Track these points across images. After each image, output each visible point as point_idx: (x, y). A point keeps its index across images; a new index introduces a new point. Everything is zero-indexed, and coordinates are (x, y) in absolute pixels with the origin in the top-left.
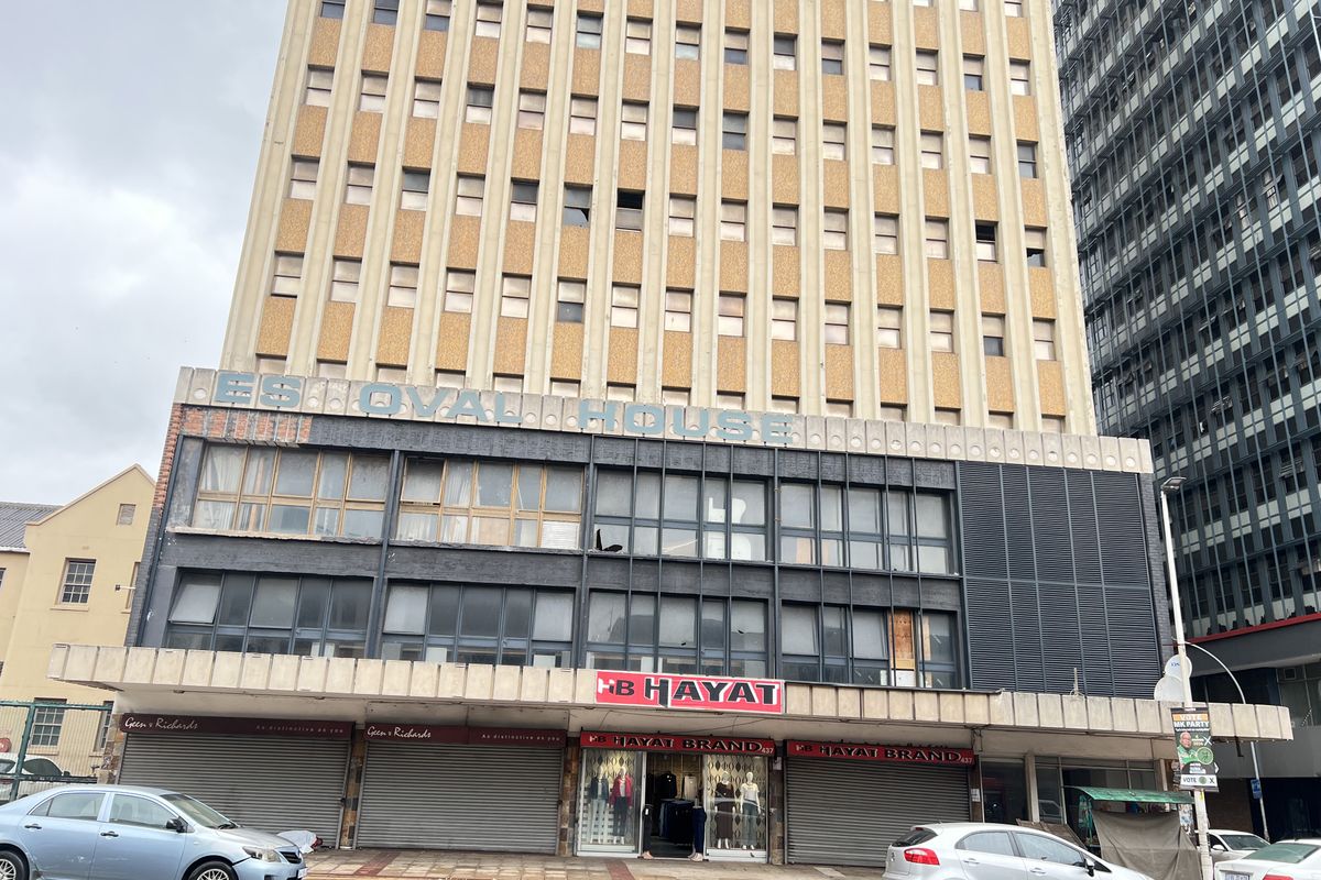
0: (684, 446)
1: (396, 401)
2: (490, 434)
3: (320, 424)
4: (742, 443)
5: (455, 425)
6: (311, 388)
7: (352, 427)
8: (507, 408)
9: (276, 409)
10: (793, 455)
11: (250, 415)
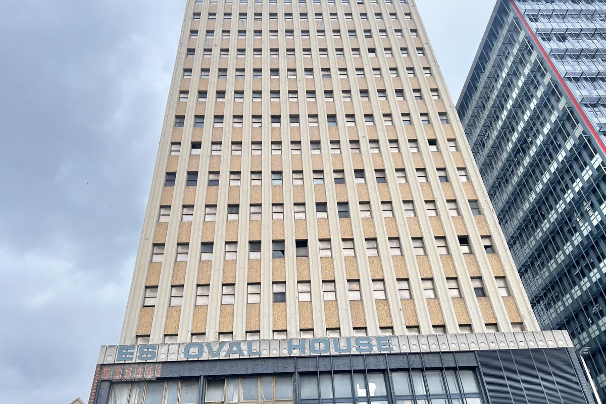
0: (341, 358)
1: (201, 352)
2: (246, 362)
3: (166, 366)
4: (369, 353)
5: (229, 359)
6: (161, 349)
7: (180, 366)
8: (253, 348)
9: (145, 361)
10: (395, 356)
11: (133, 366)
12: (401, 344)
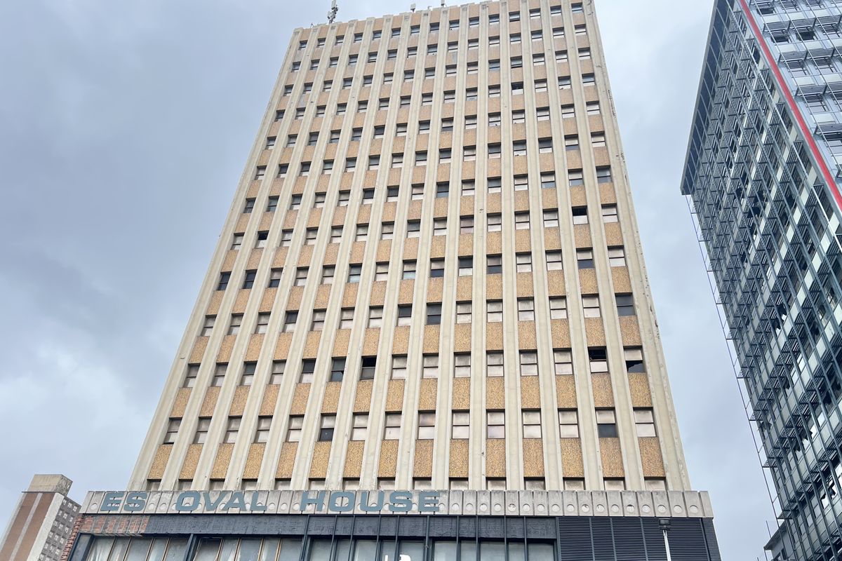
0: (367, 518)
1: (196, 504)
2: (247, 518)
3: (153, 519)
4: (405, 513)
5: (227, 514)
6: (152, 497)
7: (169, 520)
8: (259, 501)
9: (131, 512)
10: (440, 520)
11: (117, 517)
12: (451, 503)
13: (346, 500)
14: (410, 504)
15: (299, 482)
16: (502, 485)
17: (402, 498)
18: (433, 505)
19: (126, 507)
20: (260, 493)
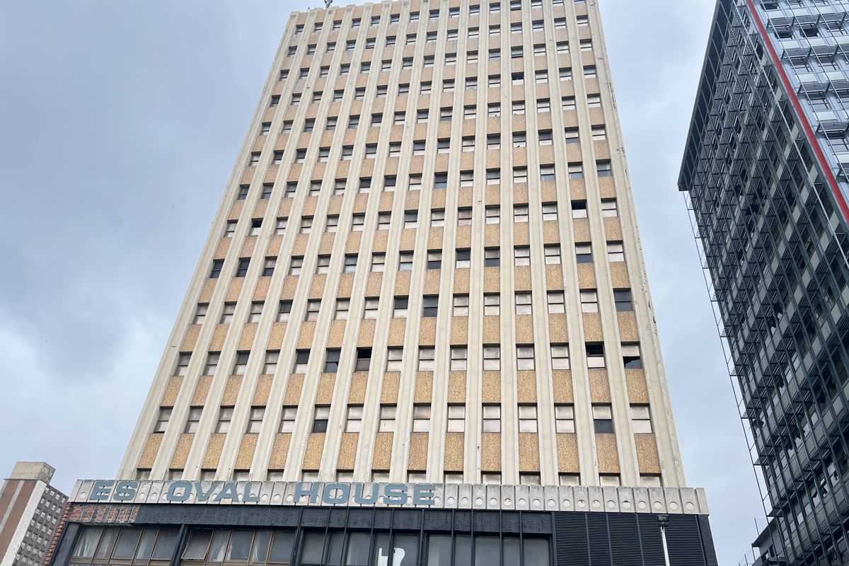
0: (362, 511)
1: (188, 493)
2: (240, 509)
3: (144, 509)
4: (400, 506)
5: (219, 505)
6: (143, 487)
7: (161, 511)
8: (251, 492)
9: (120, 502)
10: (435, 513)
11: (107, 506)
12: (447, 496)
13: (340, 492)
14: (405, 497)
15: (292, 473)
16: (498, 479)
17: (397, 491)
18: (428, 499)
19: (116, 497)
20: (253, 484)
